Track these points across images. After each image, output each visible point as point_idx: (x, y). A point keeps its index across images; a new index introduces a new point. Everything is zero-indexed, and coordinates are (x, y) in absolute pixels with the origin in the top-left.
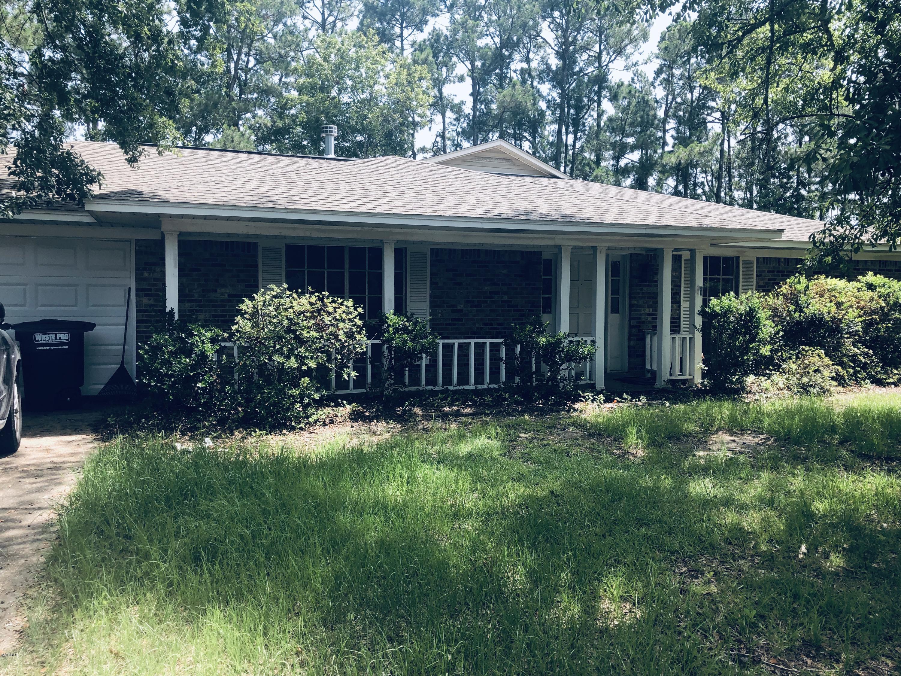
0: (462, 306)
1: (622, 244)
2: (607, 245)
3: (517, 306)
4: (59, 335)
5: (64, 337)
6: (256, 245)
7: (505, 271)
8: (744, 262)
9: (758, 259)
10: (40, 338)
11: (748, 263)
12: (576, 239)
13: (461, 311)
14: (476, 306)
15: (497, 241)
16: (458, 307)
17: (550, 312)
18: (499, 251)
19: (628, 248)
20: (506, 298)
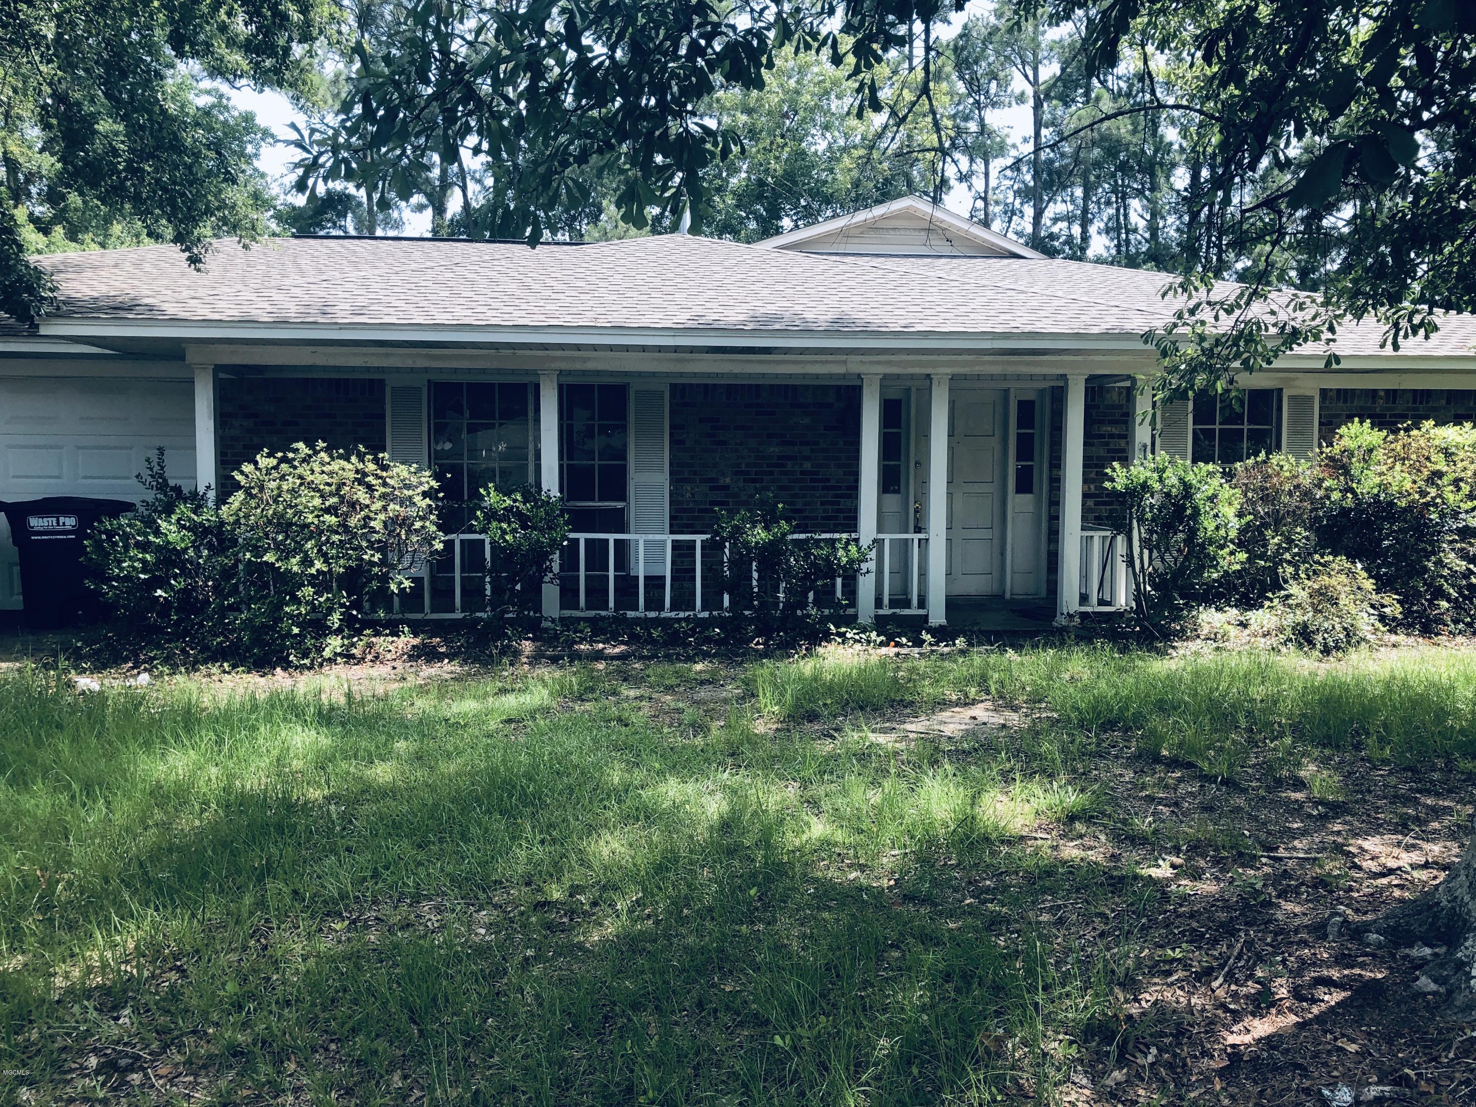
0: (728, 480)
1: (978, 369)
2: (949, 370)
3: (828, 480)
4: (62, 520)
5: (70, 522)
6: (382, 382)
7: (806, 421)
8: (1291, 398)
9: (1324, 392)
10: (36, 522)
11: (1301, 402)
12: (889, 363)
13: (726, 488)
14: (754, 481)
15: (737, 369)
16: (721, 482)
17: (897, 492)
18: (794, 387)
19: (1045, 377)
20: (807, 466)
